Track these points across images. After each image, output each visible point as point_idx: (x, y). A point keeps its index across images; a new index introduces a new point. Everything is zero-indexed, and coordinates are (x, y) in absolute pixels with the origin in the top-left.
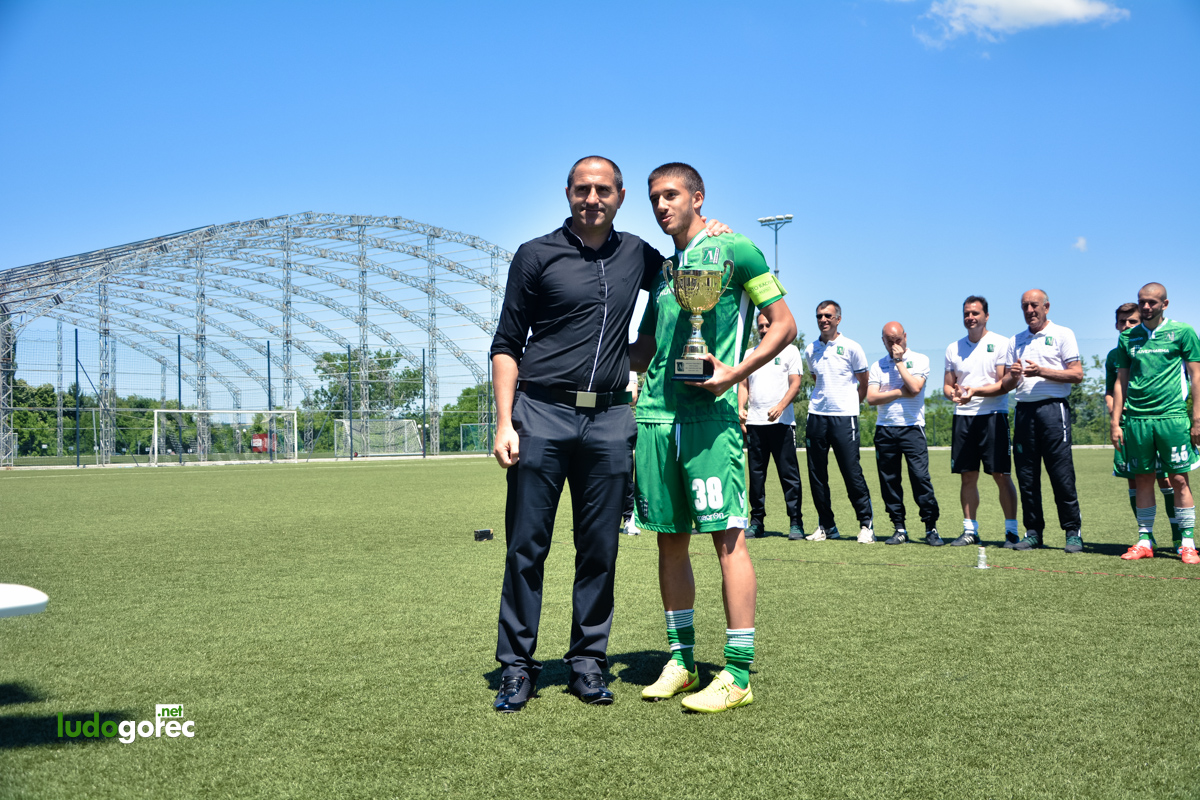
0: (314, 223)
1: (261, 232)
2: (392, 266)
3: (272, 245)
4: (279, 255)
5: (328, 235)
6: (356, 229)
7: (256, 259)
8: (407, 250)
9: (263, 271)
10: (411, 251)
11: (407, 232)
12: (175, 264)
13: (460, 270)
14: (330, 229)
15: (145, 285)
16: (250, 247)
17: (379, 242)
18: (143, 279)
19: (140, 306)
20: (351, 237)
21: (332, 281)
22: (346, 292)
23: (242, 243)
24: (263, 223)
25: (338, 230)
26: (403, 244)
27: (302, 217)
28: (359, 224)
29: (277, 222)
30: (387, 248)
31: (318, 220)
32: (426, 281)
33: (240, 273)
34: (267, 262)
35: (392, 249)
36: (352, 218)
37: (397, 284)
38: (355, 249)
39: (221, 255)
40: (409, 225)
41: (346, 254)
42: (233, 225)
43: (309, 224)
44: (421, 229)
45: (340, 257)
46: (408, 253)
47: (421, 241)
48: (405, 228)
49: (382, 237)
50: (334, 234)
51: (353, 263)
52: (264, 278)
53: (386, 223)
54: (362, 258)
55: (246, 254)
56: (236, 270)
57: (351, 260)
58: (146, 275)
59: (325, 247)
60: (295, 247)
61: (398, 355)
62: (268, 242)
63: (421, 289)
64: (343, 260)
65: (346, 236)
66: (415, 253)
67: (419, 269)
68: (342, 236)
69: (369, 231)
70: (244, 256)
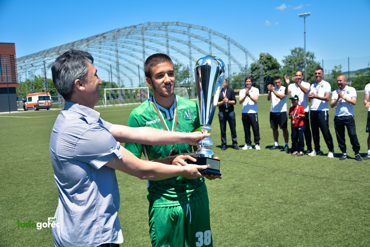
0: (151, 25)
1: (135, 29)
2: (177, 38)
3: (139, 33)
4: (141, 36)
5: (156, 29)
6: (164, 26)
7: (134, 38)
8: (181, 32)
9: (137, 41)
10: (183, 32)
11: (181, 26)
12: (109, 41)
13: (199, 38)
14: (156, 27)
15: (101, 48)
16: (132, 34)
17: (172, 30)
18: (101, 46)
19: (100, 54)
20: (163, 29)
21: (158, 44)
22: (163, 47)
23: (129, 33)
24: (135, 27)
25: (159, 27)
26: (180, 30)
27: (147, 24)
28: (165, 25)
29: (139, 26)
30: (175, 32)
31: (152, 24)
32: (188, 42)
33: (130, 43)
34: (138, 39)
35: (177, 32)
36: (163, 23)
37: (179, 43)
38: (164, 33)
39: (123, 37)
40: (181, 24)
41: (162, 35)
42: (126, 28)
43: (149, 26)
44: (185, 25)
45: (160, 36)
46: (182, 33)
47: (186, 29)
48: (180, 25)
49: (173, 28)
50: (158, 28)
51: (165, 37)
52: (137, 44)
53: (174, 24)
54: (167, 35)
55: (131, 36)
56: (129, 42)
57: (164, 36)
58: (101, 45)
59: (155, 33)
60: (146, 33)
61: (181, 66)
62: (138, 32)
63: (187, 44)
64: (161, 37)
65: (162, 29)
66: (184, 33)
67: (185, 38)
68: (160, 29)
69: (169, 27)
70: (130, 37)
